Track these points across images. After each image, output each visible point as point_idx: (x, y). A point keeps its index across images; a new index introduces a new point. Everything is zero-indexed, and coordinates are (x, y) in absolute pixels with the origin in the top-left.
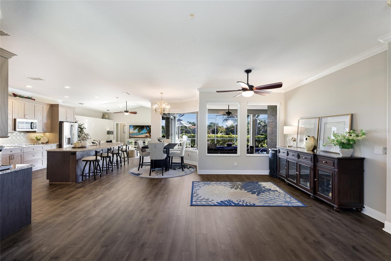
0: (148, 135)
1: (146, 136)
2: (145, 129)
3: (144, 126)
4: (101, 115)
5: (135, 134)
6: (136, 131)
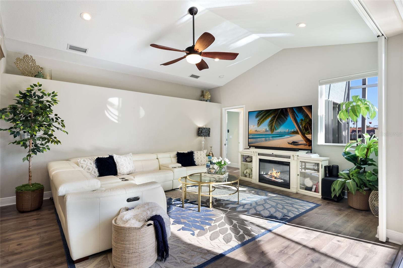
0: (298, 138)
1: (294, 143)
2: (290, 118)
3: (286, 109)
4: (199, 93)
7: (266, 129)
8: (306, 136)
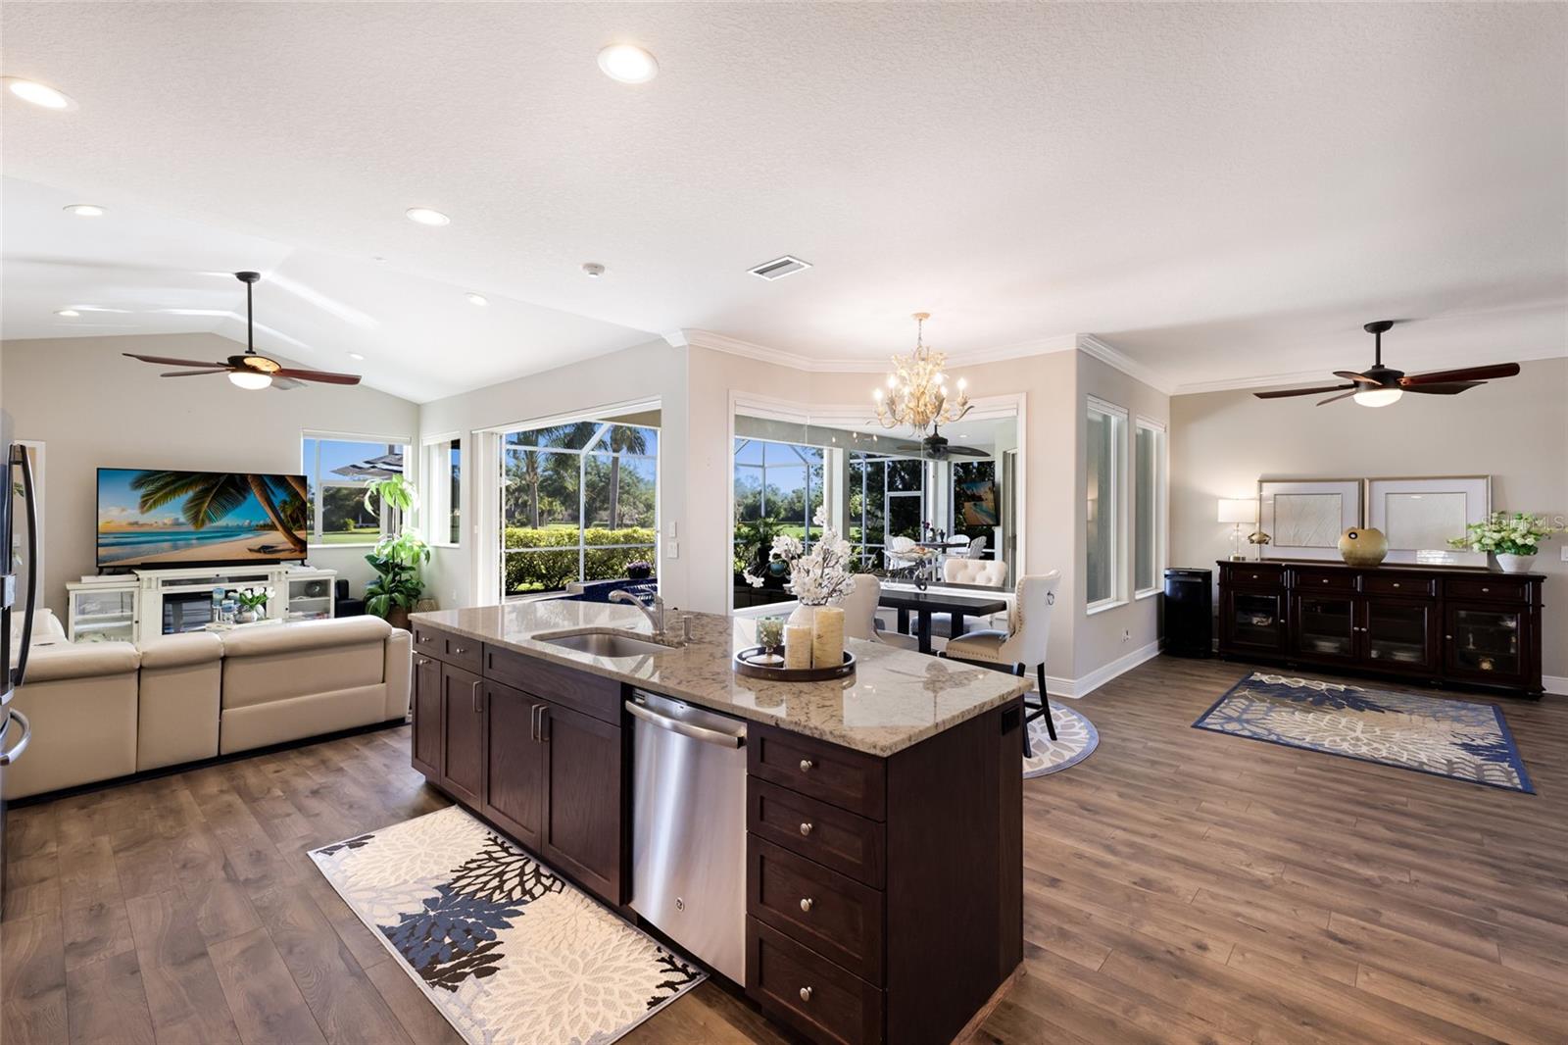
0: (277, 538)
1: (265, 549)
2: (255, 497)
3: (243, 477)
5: (155, 536)
6: (171, 513)
7: (178, 519)
8: (295, 533)
